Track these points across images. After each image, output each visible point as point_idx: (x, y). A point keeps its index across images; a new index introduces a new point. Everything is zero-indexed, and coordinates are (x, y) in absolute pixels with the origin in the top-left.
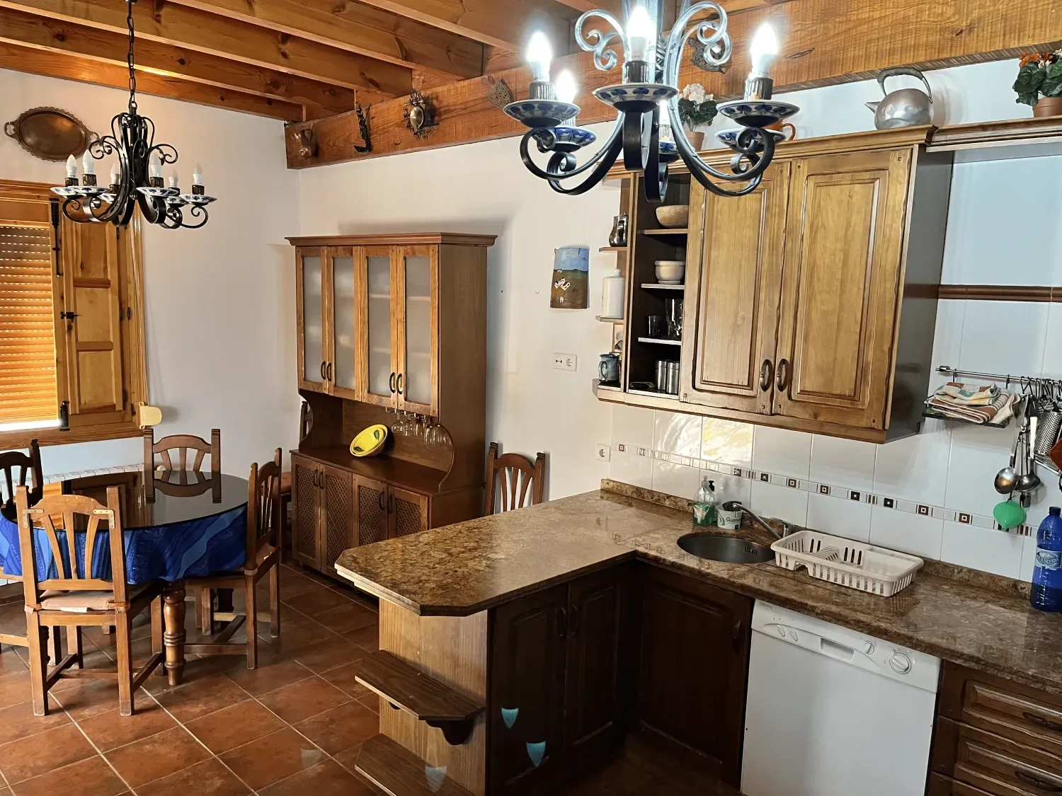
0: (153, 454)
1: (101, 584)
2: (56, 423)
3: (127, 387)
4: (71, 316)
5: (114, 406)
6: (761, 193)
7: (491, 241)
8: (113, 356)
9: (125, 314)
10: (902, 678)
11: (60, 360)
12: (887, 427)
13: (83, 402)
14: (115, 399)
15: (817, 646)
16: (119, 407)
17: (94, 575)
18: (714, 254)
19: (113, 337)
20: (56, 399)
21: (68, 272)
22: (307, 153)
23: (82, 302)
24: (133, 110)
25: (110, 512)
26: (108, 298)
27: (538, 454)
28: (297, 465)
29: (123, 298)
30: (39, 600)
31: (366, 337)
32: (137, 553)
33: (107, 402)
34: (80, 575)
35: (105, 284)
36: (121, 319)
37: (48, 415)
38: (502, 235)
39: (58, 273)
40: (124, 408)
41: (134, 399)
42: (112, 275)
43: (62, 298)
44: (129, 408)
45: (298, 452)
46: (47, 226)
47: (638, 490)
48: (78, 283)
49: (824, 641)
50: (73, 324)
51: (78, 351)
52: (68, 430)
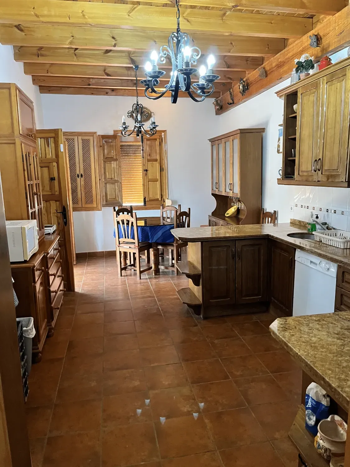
0: (163, 212)
1: (132, 241)
2: (142, 204)
3: (162, 194)
4: (146, 170)
5: (158, 199)
6: (315, 93)
7: (263, 130)
8: (158, 183)
9: (162, 170)
10: (327, 273)
11: (144, 184)
12: (347, 181)
13: (150, 197)
14: (159, 197)
15: (309, 264)
16: (160, 199)
17: (131, 238)
18: (303, 120)
19: (158, 177)
20: (143, 197)
21: (146, 157)
22: (218, 108)
23: (149, 166)
24: (138, 102)
25: (134, 220)
26: (157, 165)
27: (274, 211)
28: (210, 220)
29: (161, 164)
30: (119, 244)
31: (225, 171)
32: (142, 233)
33: (156, 198)
34: (128, 238)
35: (156, 160)
36: (161, 171)
37: (140, 201)
38: (267, 127)
39: (143, 158)
40: (161, 200)
41: (164, 197)
42: (158, 158)
43: (144, 165)
44: (163, 199)
45: (211, 216)
46: (141, 144)
47: (300, 222)
48: (149, 161)
49: (311, 262)
50: (147, 173)
51: (148, 182)
52: (146, 206)
